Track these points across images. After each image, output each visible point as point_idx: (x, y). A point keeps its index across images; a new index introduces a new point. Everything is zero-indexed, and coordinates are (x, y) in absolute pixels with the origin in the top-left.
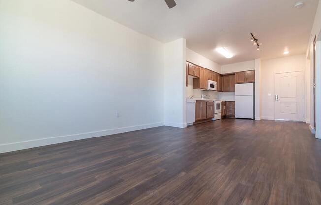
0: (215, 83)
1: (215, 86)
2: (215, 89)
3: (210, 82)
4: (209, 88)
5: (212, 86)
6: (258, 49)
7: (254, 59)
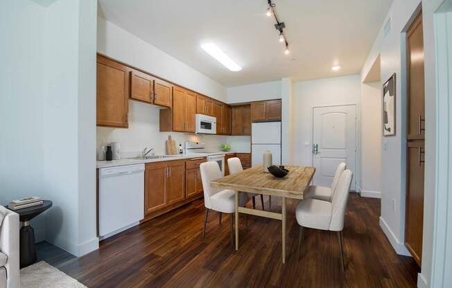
0: (212, 120)
1: (214, 126)
2: (213, 130)
3: (200, 118)
4: (199, 129)
5: (206, 125)
6: (287, 52)
7: (280, 79)
